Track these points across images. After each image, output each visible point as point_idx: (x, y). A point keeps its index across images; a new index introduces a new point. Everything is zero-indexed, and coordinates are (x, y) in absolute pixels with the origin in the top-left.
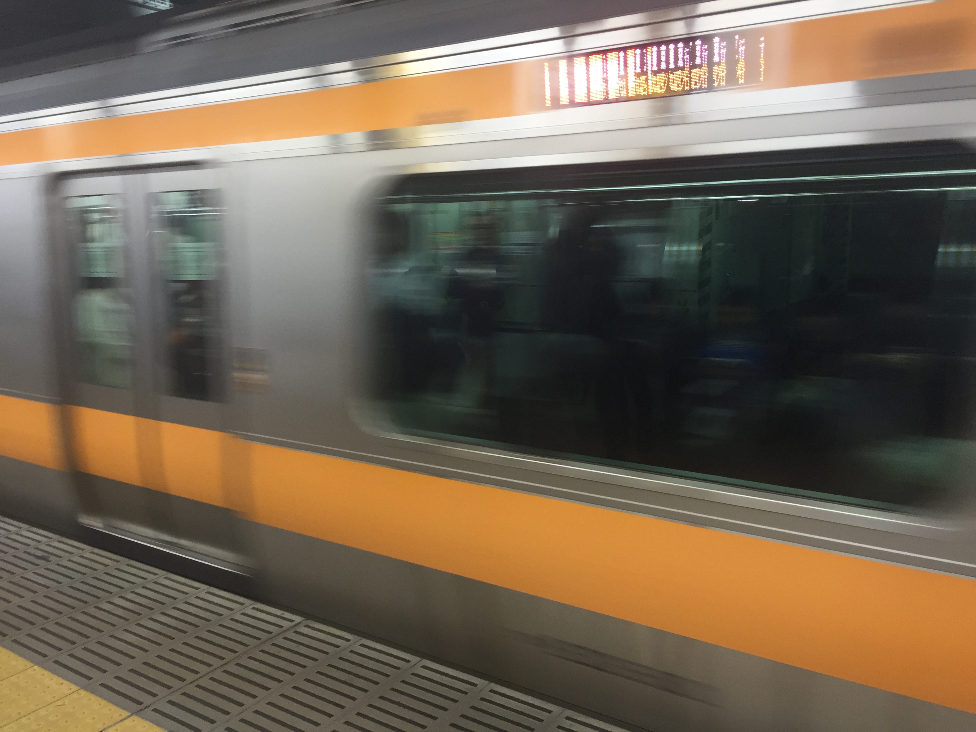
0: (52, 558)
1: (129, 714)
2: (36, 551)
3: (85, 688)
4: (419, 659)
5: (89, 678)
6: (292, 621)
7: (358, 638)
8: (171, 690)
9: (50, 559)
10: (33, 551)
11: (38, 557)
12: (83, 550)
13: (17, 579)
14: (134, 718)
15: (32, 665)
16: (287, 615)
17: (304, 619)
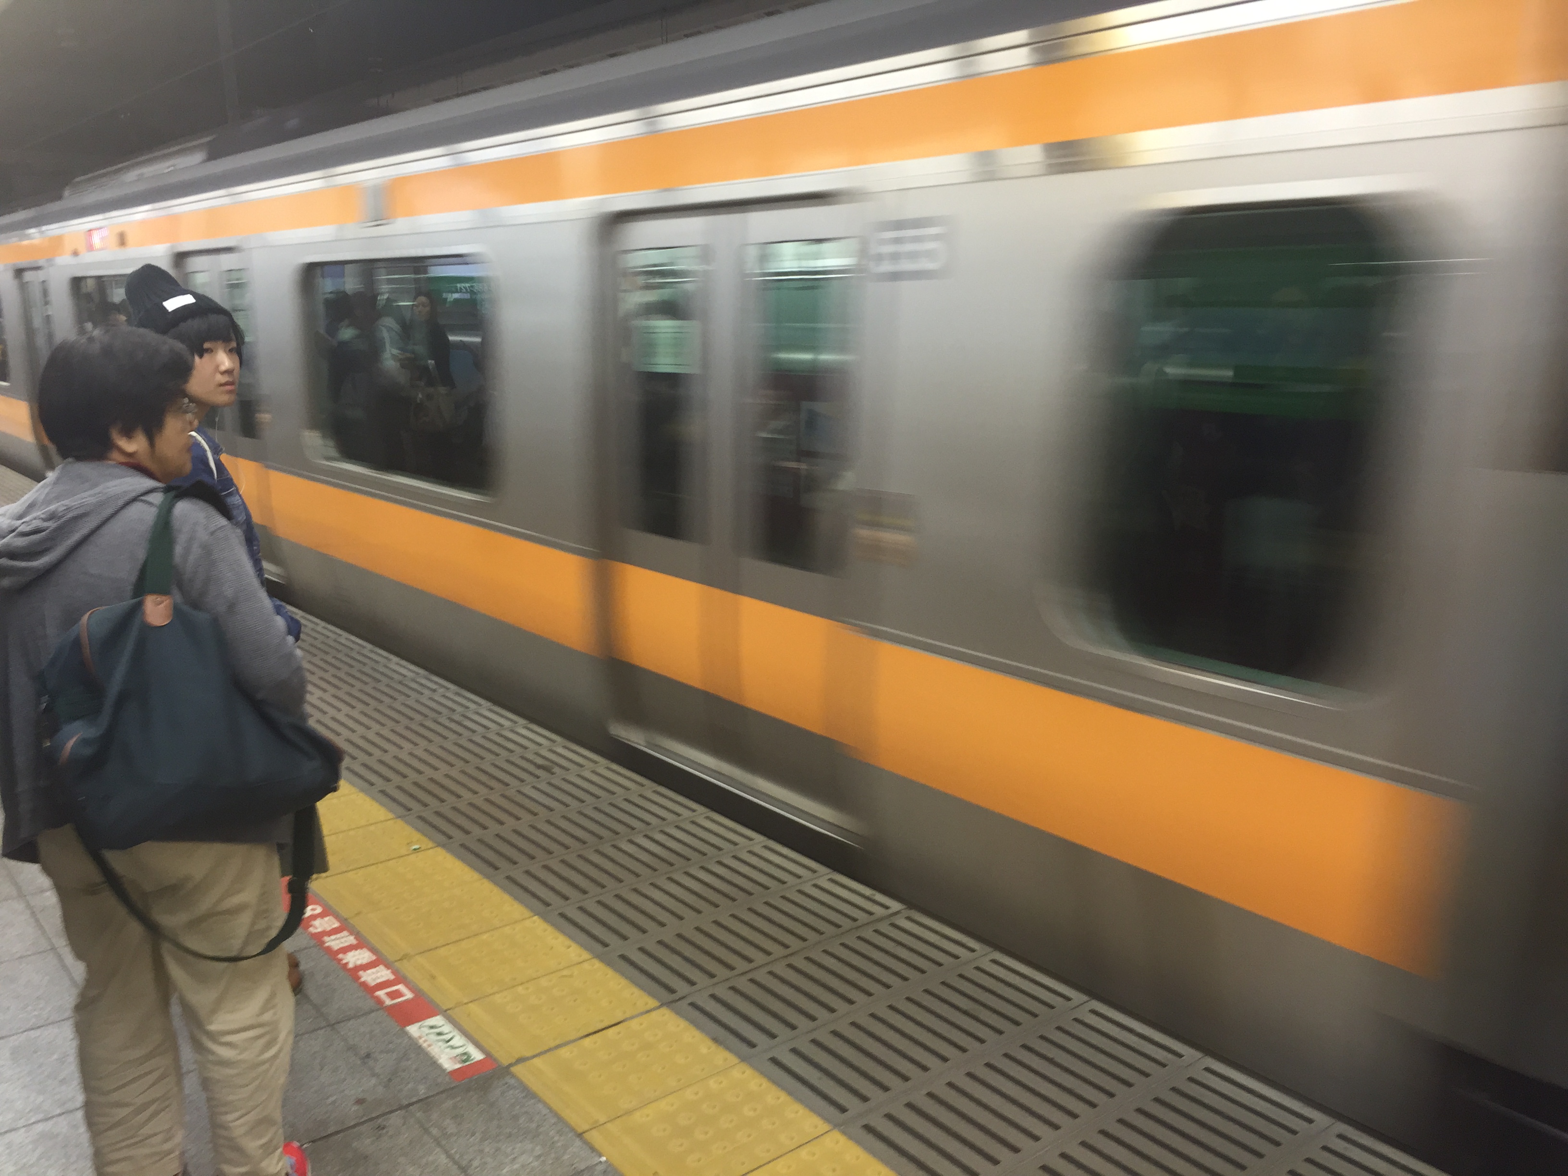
0: (556, 770)
1: (657, 1004)
2: (535, 756)
3: (600, 957)
4: (1085, 998)
5: (606, 945)
6: (887, 908)
7: (988, 949)
8: (715, 980)
9: (554, 770)
10: (531, 756)
11: (539, 767)
12: (596, 762)
13: (511, 792)
14: (665, 1011)
15: (532, 914)
16: (879, 897)
17: (904, 907)
